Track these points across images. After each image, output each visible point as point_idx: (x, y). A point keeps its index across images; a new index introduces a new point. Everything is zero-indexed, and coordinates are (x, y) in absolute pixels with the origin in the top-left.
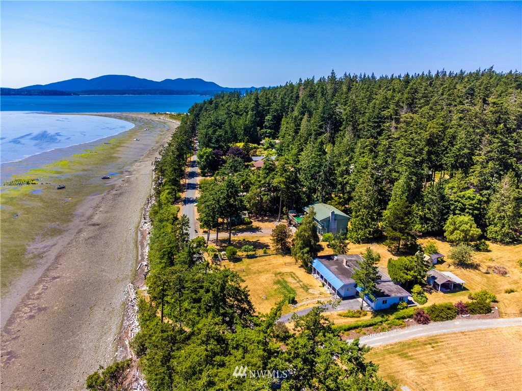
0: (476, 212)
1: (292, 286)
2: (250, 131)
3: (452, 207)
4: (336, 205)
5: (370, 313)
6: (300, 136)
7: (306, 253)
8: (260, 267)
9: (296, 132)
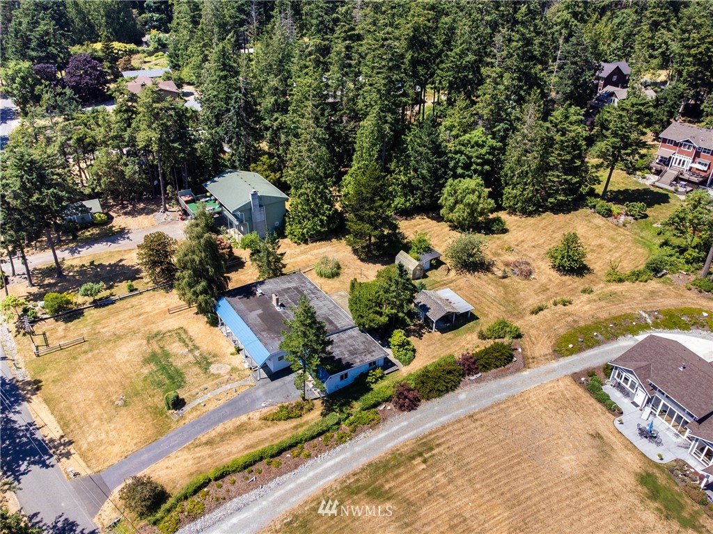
0: (487, 167)
1: (178, 363)
2: (118, 18)
3: (452, 164)
4: (266, 170)
5: (318, 403)
6: (202, 29)
7: (201, 293)
8: (119, 325)
9: (195, 22)
